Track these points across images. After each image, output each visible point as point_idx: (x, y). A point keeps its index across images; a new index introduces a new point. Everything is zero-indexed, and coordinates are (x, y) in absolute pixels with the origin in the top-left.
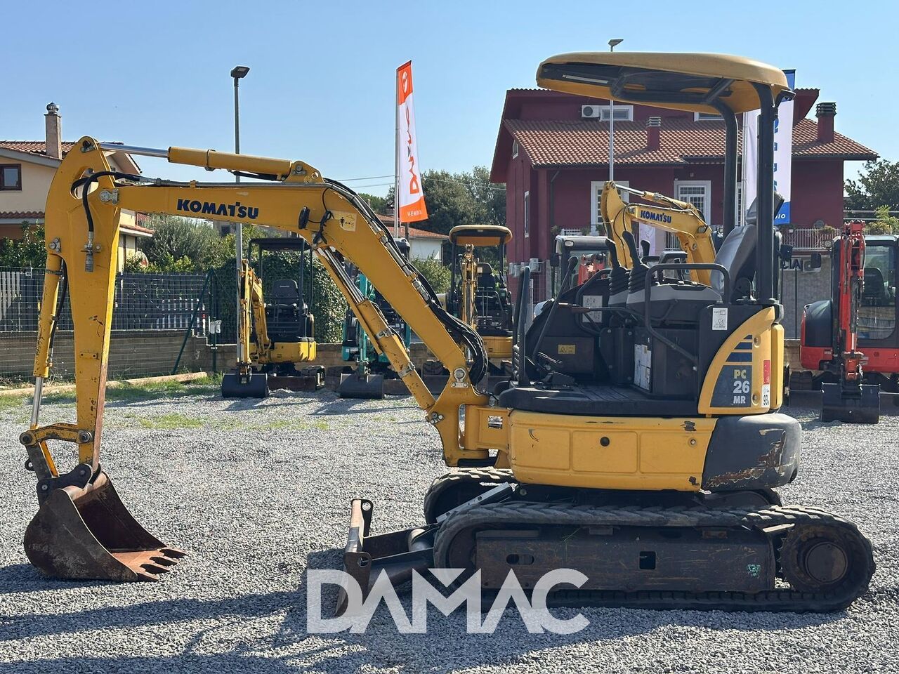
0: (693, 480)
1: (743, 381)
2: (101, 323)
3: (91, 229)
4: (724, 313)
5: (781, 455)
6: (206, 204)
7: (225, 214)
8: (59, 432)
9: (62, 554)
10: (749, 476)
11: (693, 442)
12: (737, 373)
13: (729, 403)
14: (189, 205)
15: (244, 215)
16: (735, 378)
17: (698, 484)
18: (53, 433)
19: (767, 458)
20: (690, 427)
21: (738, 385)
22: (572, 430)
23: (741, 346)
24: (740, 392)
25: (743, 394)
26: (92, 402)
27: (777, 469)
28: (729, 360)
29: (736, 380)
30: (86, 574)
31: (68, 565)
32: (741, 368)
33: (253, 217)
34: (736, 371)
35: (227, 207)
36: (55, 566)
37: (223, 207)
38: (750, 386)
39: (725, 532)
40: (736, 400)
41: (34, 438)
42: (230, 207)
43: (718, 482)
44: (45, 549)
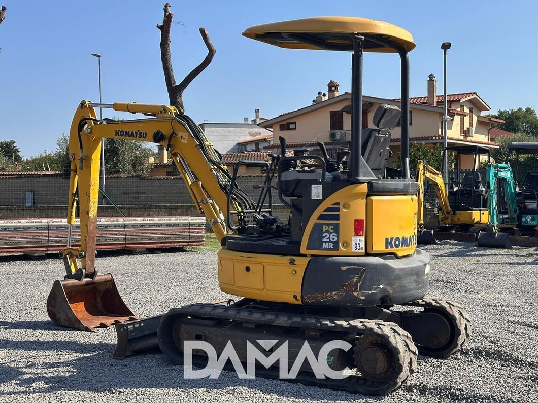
0: (295, 297)
1: (330, 233)
3: (81, 148)
4: (319, 188)
5: (359, 285)
10: (332, 297)
11: (294, 272)
12: (325, 228)
13: (320, 247)
14: (119, 133)
15: (140, 137)
16: (324, 231)
17: (299, 300)
19: (346, 286)
20: (292, 262)
21: (326, 236)
22: (235, 261)
23: (328, 210)
24: (328, 240)
25: (330, 242)
27: (355, 294)
28: (319, 219)
29: (324, 232)
32: (329, 225)
33: (144, 138)
34: (324, 226)
37: (132, 133)
38: (338, 237)
39: (319, 334)
40: (325, 246)
43: (310, 300)
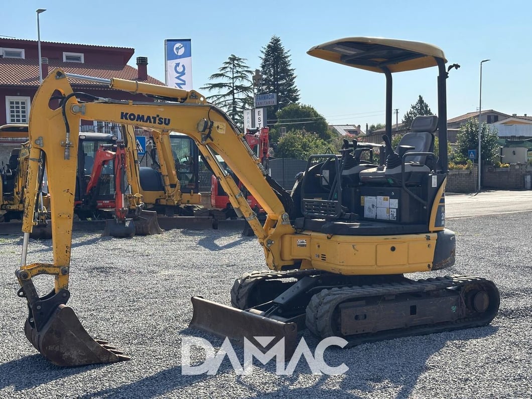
0: (429, 266)
2: (71, 194)
3: (68, 131)
4: (435, 178)
6: (139, 115)
7: (150, 122)
8: (47, 269)
9: (68, 350)
10: (448, 262)
11: (429, 246)
13: (440, 225)
14: (128, 116)
15: (161, 123)
17: (431, 268)
18: (43, 270)
20: (428, 238)
22: (376, 244)
26: (67, 247)
28: (440, 202)
29: (442, 212)
30: (86, 361)
31: (72, 357)
33: (167, 124)
35: (151, 118)
36: (64, 359)
37: (149, 118)
41: (30, 274)
42: (153, 118)
43: (438, 266)
44: (57, 349)
